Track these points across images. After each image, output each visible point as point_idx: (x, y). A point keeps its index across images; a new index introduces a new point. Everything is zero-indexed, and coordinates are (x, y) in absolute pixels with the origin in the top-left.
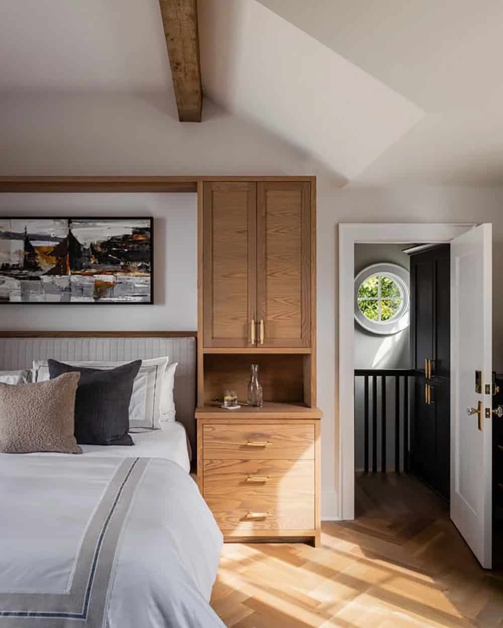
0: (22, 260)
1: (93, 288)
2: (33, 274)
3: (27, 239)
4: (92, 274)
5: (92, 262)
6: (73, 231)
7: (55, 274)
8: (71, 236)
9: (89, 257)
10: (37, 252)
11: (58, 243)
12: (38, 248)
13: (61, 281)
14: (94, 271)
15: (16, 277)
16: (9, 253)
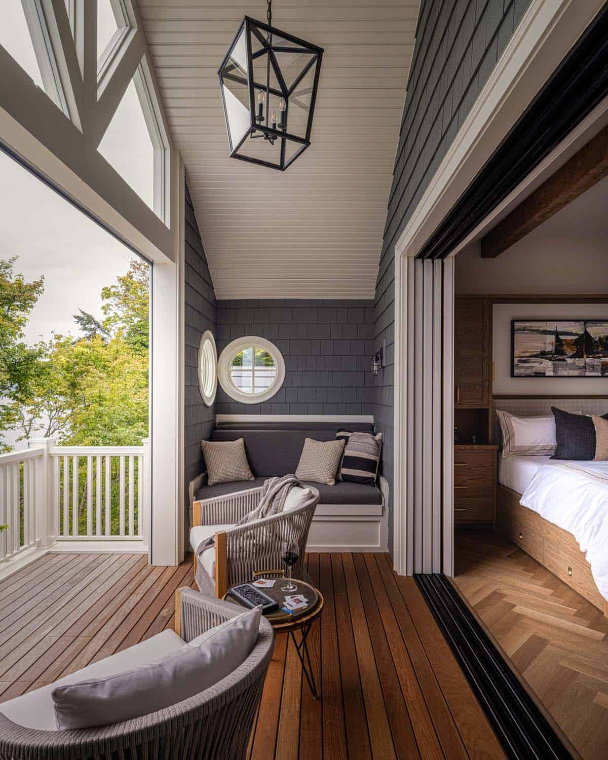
0: (554, 348)
1: (601, 367)
2: (560, 357)
3: (557, 334)
4: (599, 358)
5: (600, 349)
6: (587, 329)
7: (575, 357)
8: (586, 332)
9: (598, 346)
10: (564, 343)
11: (577, 337)
12: (565, 340)
13: (579, 362)
14: (601, 355)
15: (550, 359)
16: (545, 344)
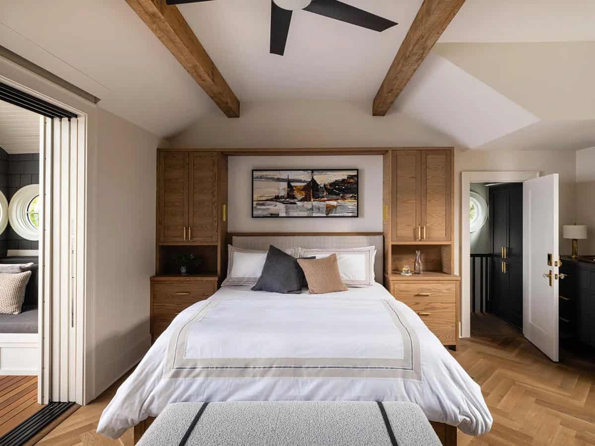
0: (286, 193)
1: (325, 209)
2: (292, 201)
3: (289, 182)
4: (325, 201)
5: (325, 194)
6: (314, 177)
7: (304, 201)
8: (313, 179)
9: (323, 191)
10: (294, 188)
11: (306, 184)
12: (295, 187)
13: (308, 205)
14: (326, 199)
15: (283, 203)
16: (279, 189)
